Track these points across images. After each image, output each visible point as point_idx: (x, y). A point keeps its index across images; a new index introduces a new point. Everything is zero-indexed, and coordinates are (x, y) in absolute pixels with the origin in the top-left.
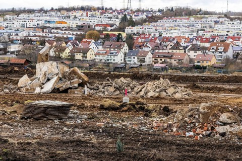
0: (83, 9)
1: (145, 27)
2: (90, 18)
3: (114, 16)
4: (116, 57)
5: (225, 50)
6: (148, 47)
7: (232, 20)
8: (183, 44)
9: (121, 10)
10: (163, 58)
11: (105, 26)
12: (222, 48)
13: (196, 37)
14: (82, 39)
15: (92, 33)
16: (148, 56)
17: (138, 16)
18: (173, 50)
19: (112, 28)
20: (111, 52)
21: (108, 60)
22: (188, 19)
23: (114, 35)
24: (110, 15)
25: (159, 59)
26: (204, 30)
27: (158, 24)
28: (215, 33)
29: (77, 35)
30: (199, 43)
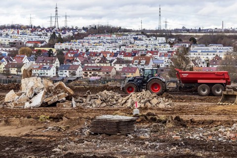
0: (13, 27)
1: (73, 44)
2: (21, 36)
3: (44, 34)
4: (49, 71)
5: (147, 63)
6: (78, 61)
7: (148, 36)
8: (109, 58)
9: (49, 28)
10: (92, 71)
11: (36, 43)
12: (143, 62)
13: (120, 52)
14: (15, 55)
15: (25, 50)
16: (78, 70)
17: (65, 33)
18: (101, 64)
19: (42, 45)
20: (45, 66)
21: (41, 74)
22: (111, 36)
23: (45, 51)
24: (39, 33)
25: (88, 72)
26: (125, 45)
27: (84, 41)
28: (136, 48)
29: (10, 51)
30: (122, 57)
